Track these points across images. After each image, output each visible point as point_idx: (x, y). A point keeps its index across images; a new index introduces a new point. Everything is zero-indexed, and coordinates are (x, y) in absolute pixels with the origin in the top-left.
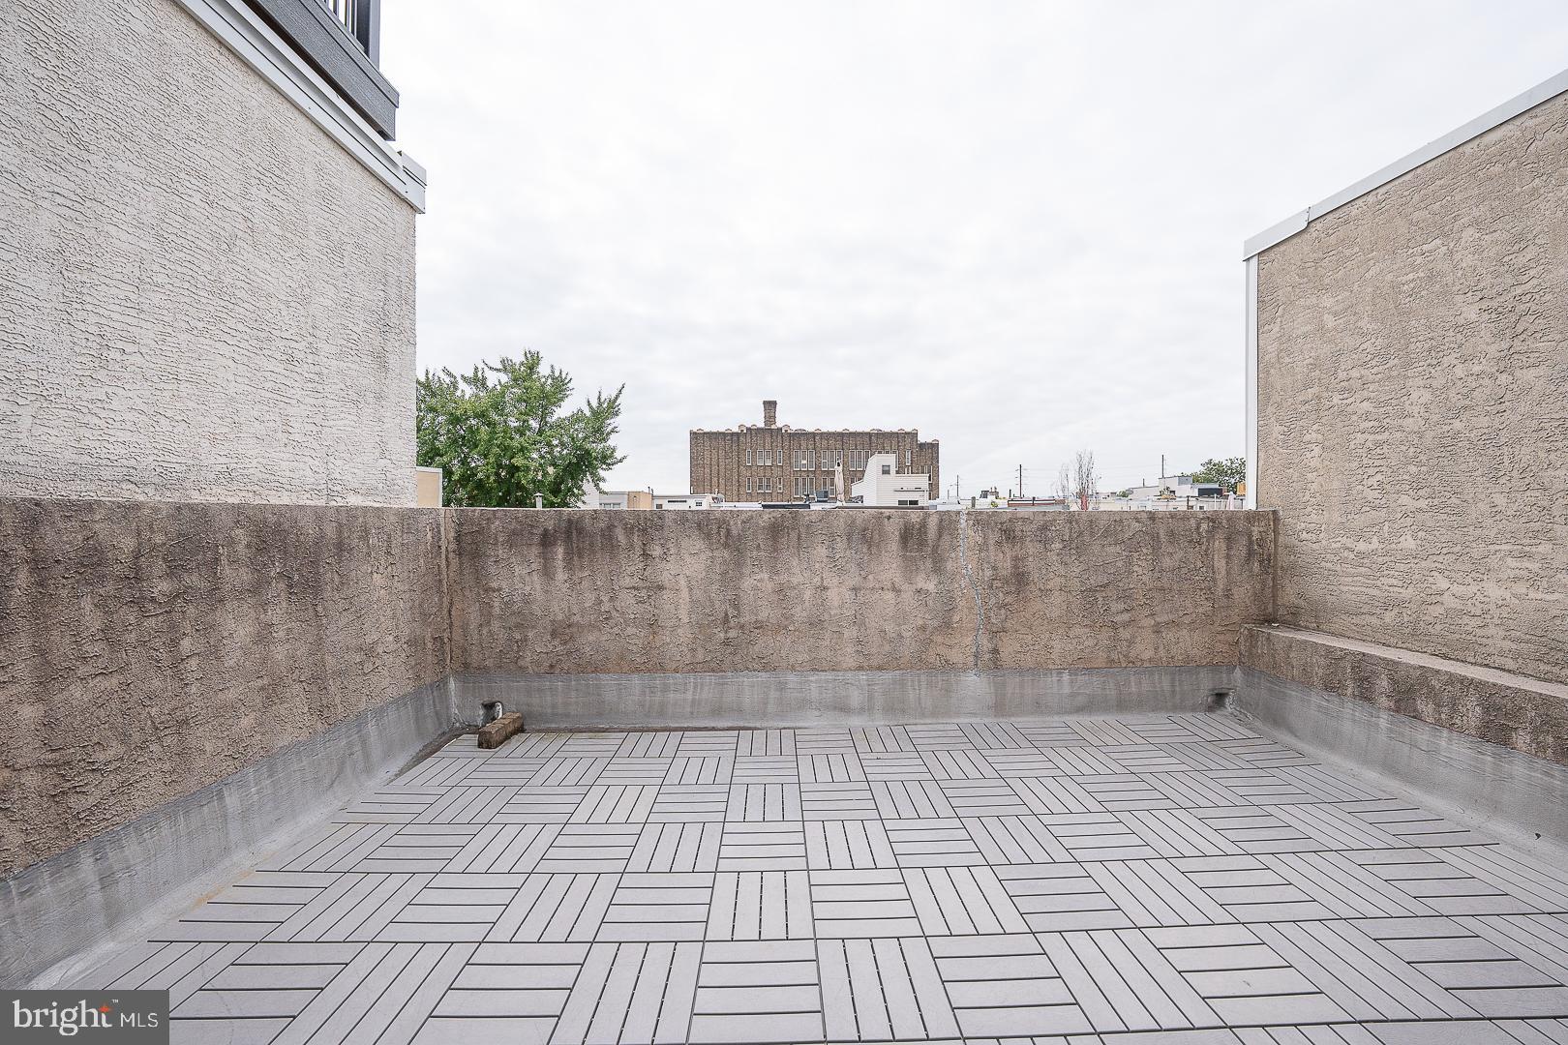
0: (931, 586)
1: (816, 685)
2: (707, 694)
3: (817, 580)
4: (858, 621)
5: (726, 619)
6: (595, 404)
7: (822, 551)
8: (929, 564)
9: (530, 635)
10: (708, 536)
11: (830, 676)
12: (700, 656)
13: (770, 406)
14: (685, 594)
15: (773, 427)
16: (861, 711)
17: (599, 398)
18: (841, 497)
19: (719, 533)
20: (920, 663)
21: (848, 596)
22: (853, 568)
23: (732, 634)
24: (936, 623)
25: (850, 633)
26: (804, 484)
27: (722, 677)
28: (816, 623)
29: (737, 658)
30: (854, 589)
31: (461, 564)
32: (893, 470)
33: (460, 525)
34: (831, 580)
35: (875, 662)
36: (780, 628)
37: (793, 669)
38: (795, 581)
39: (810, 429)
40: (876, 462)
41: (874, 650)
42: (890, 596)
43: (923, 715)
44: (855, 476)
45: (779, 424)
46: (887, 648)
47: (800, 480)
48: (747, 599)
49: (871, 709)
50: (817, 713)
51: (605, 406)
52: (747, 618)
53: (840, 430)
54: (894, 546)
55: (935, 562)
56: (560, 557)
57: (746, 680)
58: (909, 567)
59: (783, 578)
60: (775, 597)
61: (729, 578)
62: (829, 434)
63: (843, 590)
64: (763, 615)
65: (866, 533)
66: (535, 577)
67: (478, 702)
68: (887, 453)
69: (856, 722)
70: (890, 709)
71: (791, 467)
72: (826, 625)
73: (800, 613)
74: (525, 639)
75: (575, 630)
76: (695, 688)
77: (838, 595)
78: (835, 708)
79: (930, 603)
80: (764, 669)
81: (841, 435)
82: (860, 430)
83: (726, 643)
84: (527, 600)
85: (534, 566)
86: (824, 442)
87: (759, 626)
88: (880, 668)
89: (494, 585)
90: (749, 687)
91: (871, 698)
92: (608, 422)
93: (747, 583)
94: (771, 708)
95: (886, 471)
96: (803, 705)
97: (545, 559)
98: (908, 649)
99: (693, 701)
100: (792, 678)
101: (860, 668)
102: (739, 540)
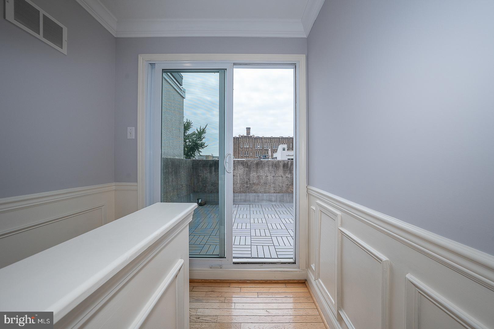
0: (289, 176)
1: (265, 196)
2: (243, 198)
3: (266, 175)
4: (274, 183)
5: (247, 182)
6: (199, 130)
7: (267, 169)
8: (289, 171)
9: (207, 185)
10: (244, 165)
11: (268, 194)
12: (242, 190)
13: (248, 129)
14: (239, 177)
15: (249, 136)
16: (275, 201)
17: (200, 128)
18: (270, 157)
19: (246, 165)
20: (287, 192)
21: (272, 178)
22: (273, 172)
23: (248, 185)
24: (290, 184)
25: (272, 185)
26: (259, 153)
27: (246, 194)
28: (265, 183)
29: (249, 190)
30: (273, 176)
31: (193, 170)
32: (286, 149)
33: (193, 163)
34: (269, 175)
35: (277, 192)
36: (258, 184)
37: (261, 193)
38: (261, 175)
39: (261, 136)
40: (281, 147)
41: (277, 189)
42: (281, 178)
43: (287, 203)
44: (274, 151)
45: (251, 135)
46: (280, 189)
47: (257, 152)
48: (251, 178)
49: (277, 201)
50: (265, 202)
51: (202, 131)
52: (251, 182)
53: (270, 137)
54: (281, 168)
55: (290, 171)
56: (213, 169)
57: (251, 195)
58: (285, 172)
59: (259, 174)
60: (257, 178)
61: (248, 174)
62: (266, 138)
63: (271, 176)
64: (254, 182)
65: (276, 165)
66: (208, 173)
67: (196, 199)
68: (285, 144)
69: (273, 203)
70: (280, 201)
71: (255, 148)
72: (267, 184)
73: (262, 181)
74: (206, 186)
75: (216, 184)
76: (241, 196)
77: (270, 178)
78: (269, 201)
79: (289, 180)
80: (255, 193)
81: (270, 138)
82: (276, 137)
83: (247, 187)
84: (206, 178)
85: (208, 171)
86: (265, 141)
87: (254, 184)
88: (278, 193)
89: (200, 175)
90: (251, 196)
91: (276, 199)
92: (203, 135)
93: (251, 175)
94: (256, 201)
95: (284, 150)
96: (263, 200)
97: (210, 170)
98: (284, 189)
99: (240, 199)
100: (260, 194)
101: (274, 193)
102: (250, 166)
